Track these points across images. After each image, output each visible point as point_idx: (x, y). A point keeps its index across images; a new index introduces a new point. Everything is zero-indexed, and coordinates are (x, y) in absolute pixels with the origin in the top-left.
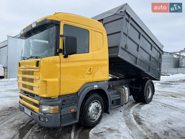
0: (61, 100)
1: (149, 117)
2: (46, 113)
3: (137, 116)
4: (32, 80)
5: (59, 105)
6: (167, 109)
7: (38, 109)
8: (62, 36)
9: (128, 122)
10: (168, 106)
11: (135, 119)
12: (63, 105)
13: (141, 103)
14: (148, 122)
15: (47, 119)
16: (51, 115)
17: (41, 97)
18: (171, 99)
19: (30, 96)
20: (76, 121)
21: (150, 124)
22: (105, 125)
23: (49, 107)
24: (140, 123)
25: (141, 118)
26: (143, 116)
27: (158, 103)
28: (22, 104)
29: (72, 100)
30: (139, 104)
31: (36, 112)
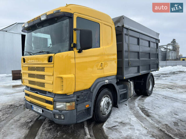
0: (75, 96)
1: (155, 109)
2: (62, 110)
3: (143, 109)
4: (42, 77)
5: (75, 101)
6: (168, 100)
7: (52, 106)
8: (75, 30)
9: (137, 115)
10: (169, 97)
11: (142, 112)
12: (77, 101)
13: (142, 96)
14: (156, 114)
15: (62, 116)
16: (67, 111)
17: (55, 94)
18: (169, 91)
19: (40, 94)
20: (91, 117)
21: (158, 116)
22: (115, 119)
23: (65, 104)
24: (148, 116)
25: (148, 110)
26: (149, 109)
27: (158, 96)
28: (29, 102)
29: (85, 96)
30: (141, 96)
31: (49, 110)
